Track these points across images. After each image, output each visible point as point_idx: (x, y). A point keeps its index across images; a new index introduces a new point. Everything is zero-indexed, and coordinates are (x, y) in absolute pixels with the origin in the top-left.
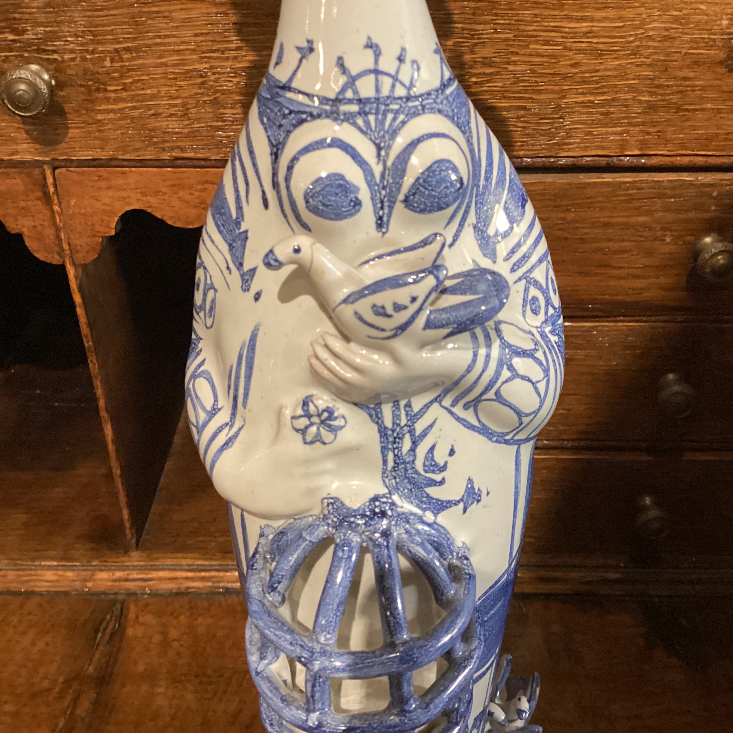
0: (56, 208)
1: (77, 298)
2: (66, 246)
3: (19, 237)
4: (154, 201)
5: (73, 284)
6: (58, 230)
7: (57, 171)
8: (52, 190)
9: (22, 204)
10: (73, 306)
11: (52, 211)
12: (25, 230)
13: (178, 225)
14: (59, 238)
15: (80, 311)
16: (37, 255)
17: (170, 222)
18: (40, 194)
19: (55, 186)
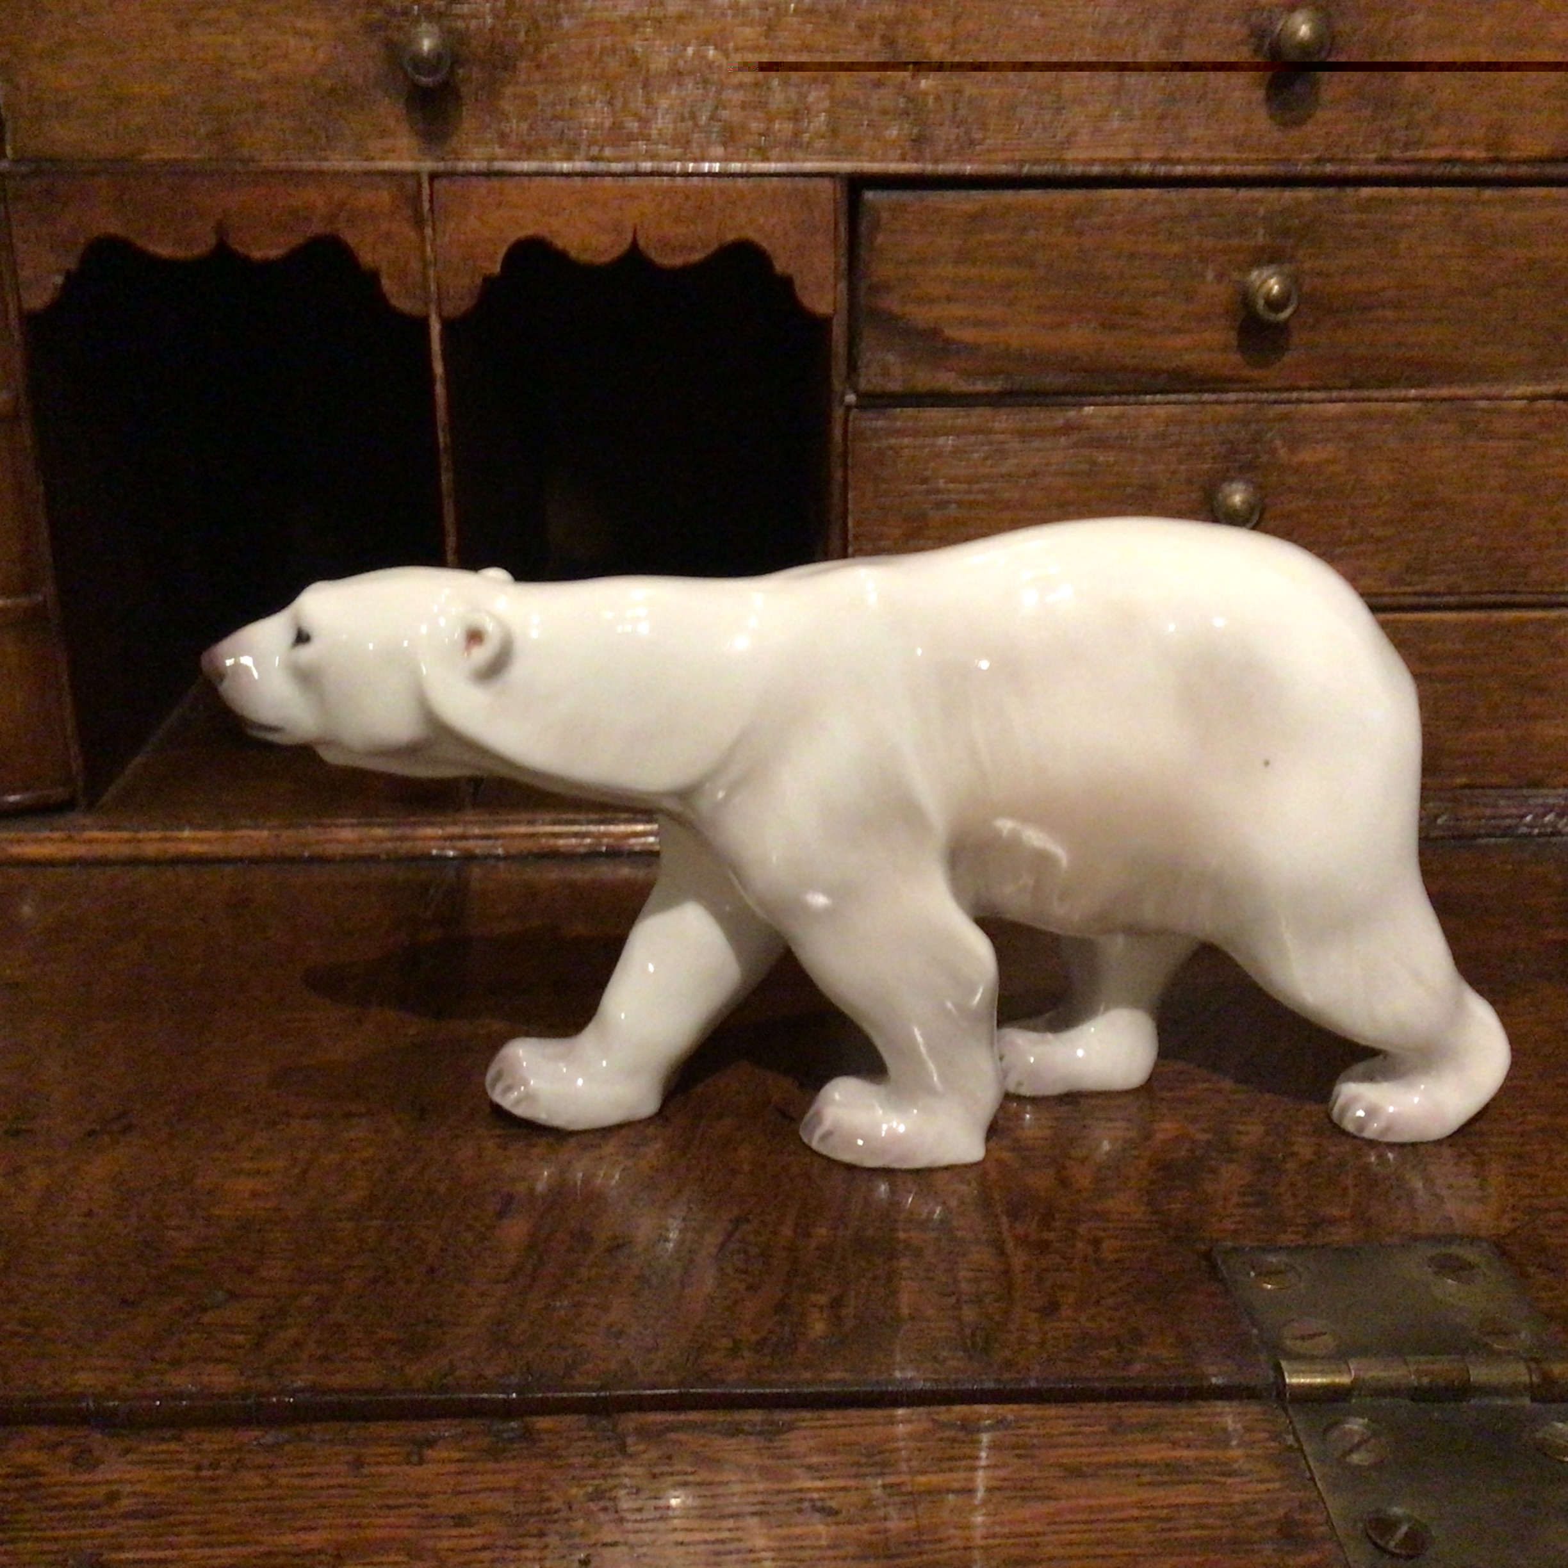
0: (428, 231)
1: (438, 368)
2: (433, 288)
3: (374, 277)
4: (556, 223)
5: (436, 346)
6: (425, 264)
7: (437, 184)
8: (426, 206)
9: (384, 226)
10: (431, 380)
11: (423, 238)
12: (384, 267)
13: (585, 258)
14: (425, 278)
15: (440, 389)
16: (394, 302)
17: (573, 254)
18: (409, 212)
19: (431, 201)
